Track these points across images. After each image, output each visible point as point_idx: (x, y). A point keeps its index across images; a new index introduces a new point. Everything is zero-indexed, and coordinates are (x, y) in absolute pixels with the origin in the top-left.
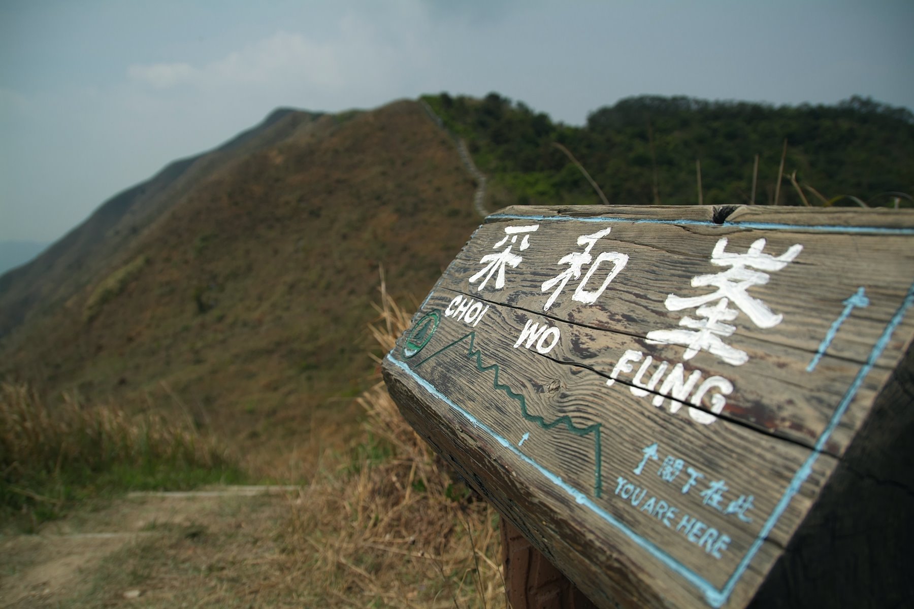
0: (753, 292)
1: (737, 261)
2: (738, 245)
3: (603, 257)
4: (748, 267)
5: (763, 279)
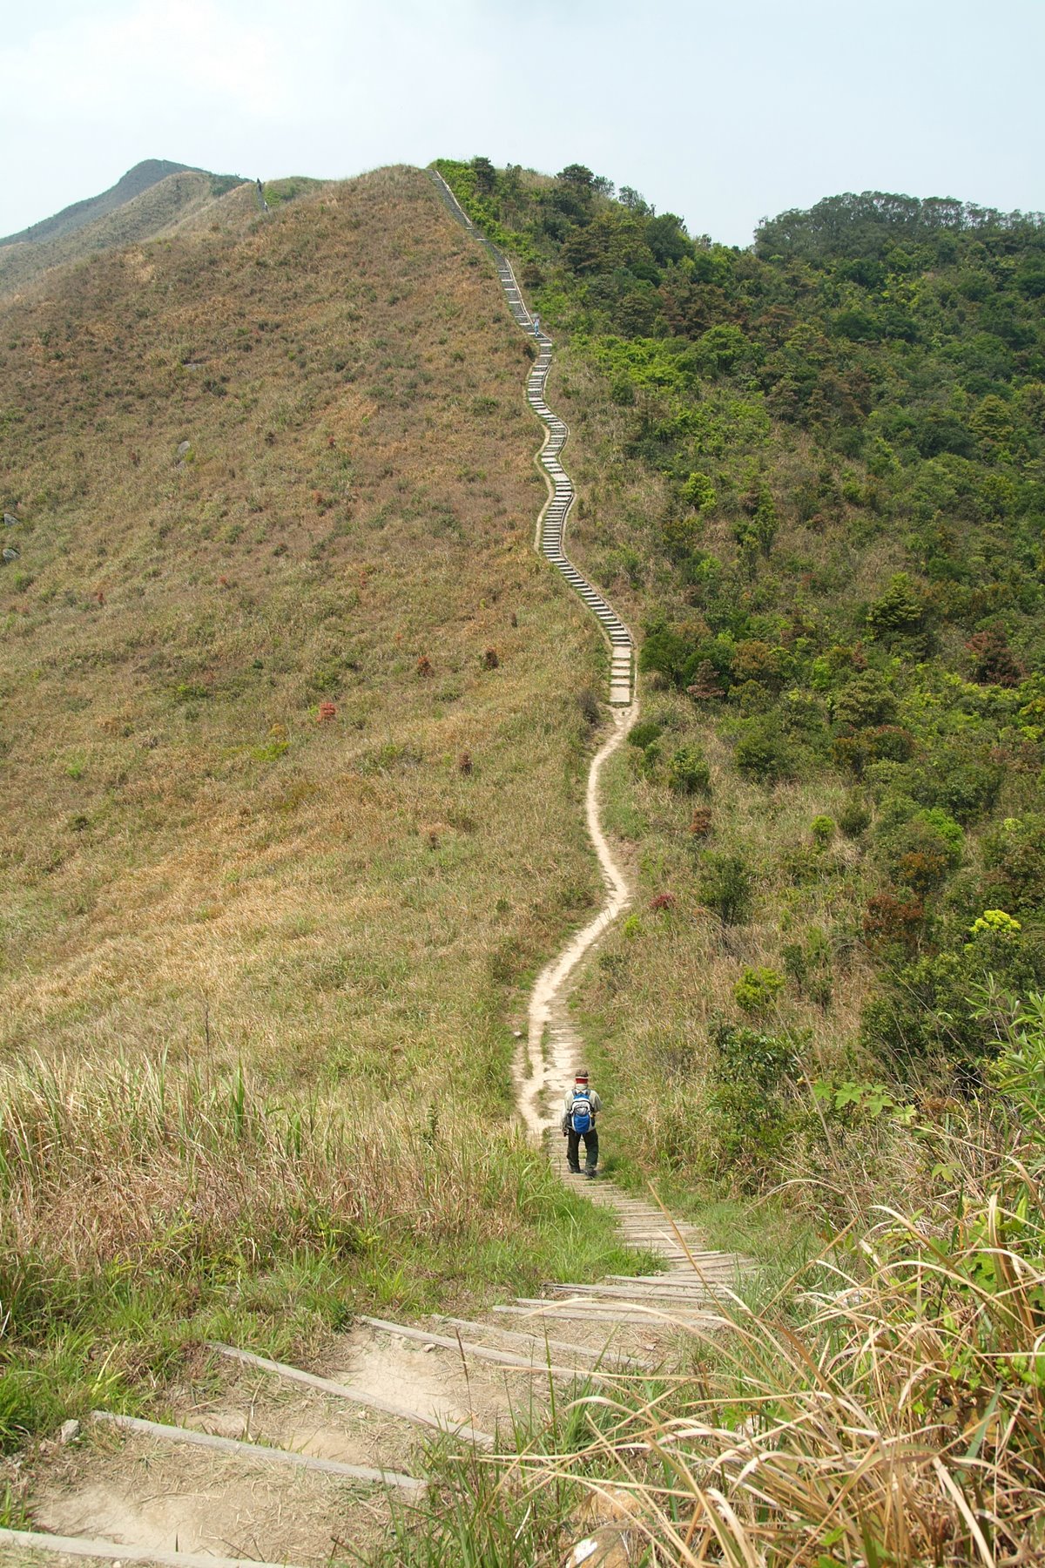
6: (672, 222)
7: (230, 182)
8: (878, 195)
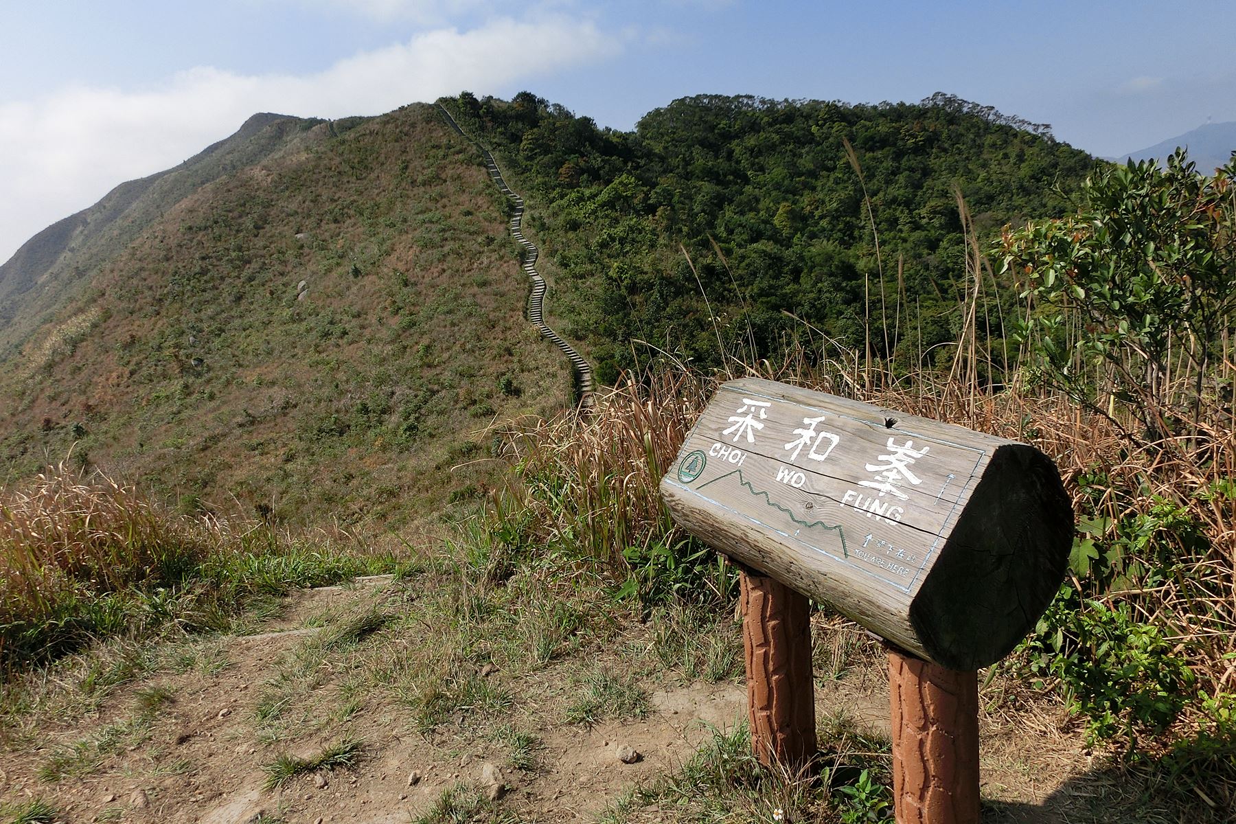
0: (908, 466)
1: (900, 450)
2: (900, 442)
3: (823, 434)
4: (905, 454)
5: (913, 461)
6: (586, 122)
7: (313, 122)
8: (706, 96)
